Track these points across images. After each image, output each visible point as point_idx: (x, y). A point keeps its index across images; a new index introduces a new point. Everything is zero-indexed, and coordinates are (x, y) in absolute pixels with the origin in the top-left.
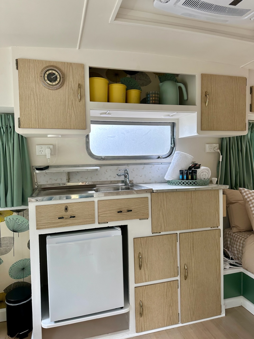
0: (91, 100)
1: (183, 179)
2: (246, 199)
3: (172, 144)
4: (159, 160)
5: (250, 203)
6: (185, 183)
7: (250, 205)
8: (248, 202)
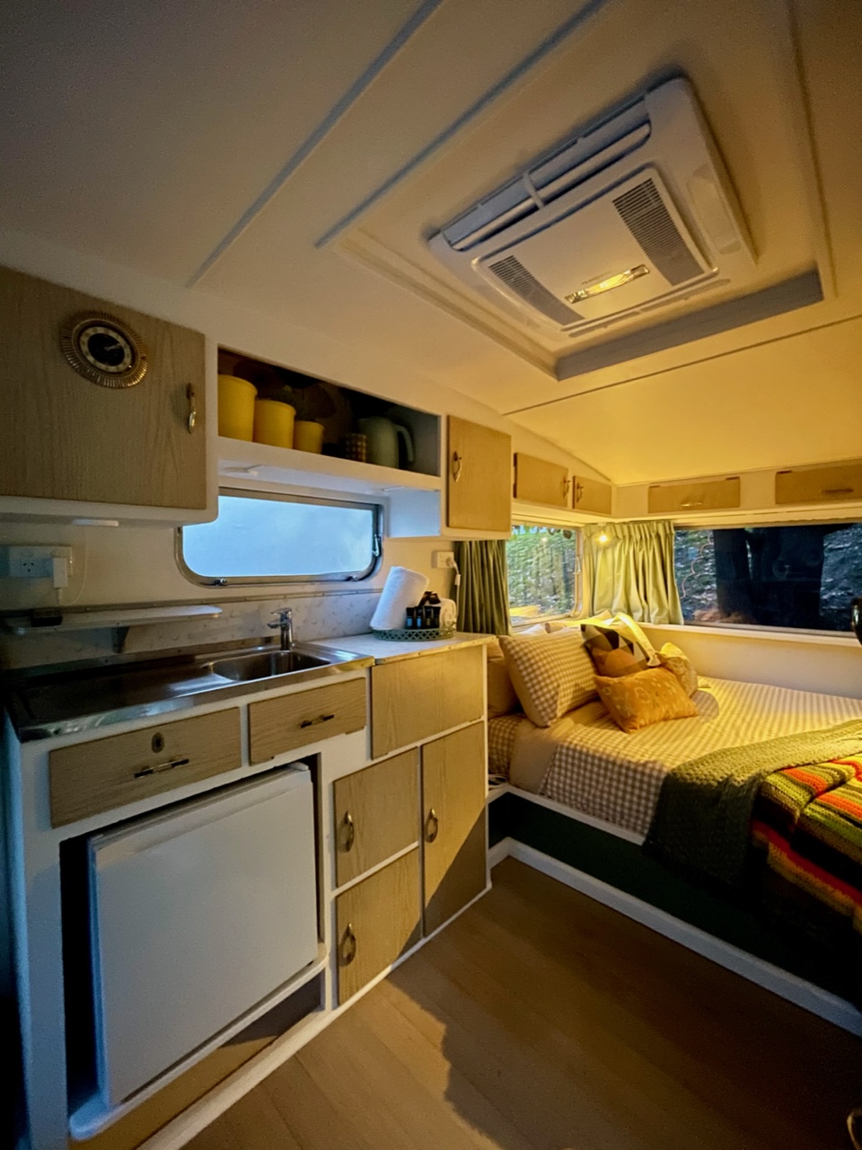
0: (221, 433)
1: (414, 626)
2: (512, 656)
3: (374, 549)
4: (350, 585)
5: (519, 662)
6: (421, 635)
7: (518, 666)
8: (516, 660)
